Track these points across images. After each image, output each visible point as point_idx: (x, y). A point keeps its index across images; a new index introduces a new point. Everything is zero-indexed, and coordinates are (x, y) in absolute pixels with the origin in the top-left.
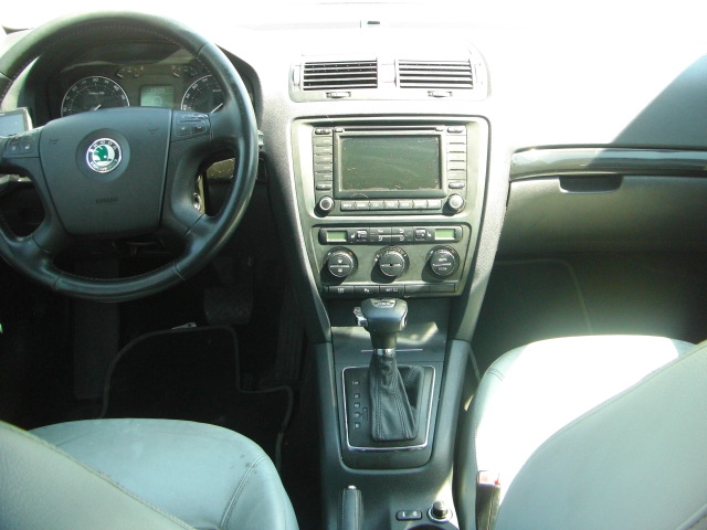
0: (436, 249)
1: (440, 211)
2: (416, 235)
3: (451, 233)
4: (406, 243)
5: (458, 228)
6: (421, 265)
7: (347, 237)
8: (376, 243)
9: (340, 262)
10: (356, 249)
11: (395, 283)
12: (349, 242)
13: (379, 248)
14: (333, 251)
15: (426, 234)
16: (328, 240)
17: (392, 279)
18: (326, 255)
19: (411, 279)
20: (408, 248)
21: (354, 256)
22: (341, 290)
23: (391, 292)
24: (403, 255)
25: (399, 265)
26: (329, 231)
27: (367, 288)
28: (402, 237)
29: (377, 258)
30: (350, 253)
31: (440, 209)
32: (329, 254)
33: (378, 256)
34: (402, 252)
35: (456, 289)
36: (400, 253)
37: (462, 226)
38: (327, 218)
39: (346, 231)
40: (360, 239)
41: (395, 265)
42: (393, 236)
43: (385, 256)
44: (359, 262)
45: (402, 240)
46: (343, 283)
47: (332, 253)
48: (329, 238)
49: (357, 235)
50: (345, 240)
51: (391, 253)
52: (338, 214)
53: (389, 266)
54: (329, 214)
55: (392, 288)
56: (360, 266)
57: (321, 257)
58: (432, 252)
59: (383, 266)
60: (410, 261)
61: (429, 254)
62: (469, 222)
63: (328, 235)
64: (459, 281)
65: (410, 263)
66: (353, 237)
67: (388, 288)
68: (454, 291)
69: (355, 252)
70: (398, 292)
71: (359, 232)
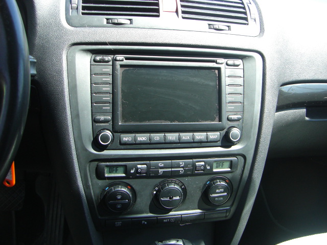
0: (212, 180)
1: (219, 143)
3: (228, 164)
4: (185, 175)
5: (235, 159)
6: (198, 194)
7: (126, 172)
8: (156, 177)
9: (119, 197)
10: (136, 183)
11: (171, 213)
12: (129, 176)
13: (158, 180)
14: (110, 185)
15: (204, 166)
16: (106, 175)
17: (170, 210)
18: (104, 190)
19: (188, 209)
20: (186, 180)
21: (133, 190)
22: (118, 223)
23: (167, 222)
24: (181, 187)
25: (178, 198)
26: (107, 166)
27: (145, 221)
28: (182, 171)
29: (155, 190)
30: (129, 187)
31: (219, 141)
32: (106, 189)
33: (157, 188)
34: (180, 184)
35: (228, 214)
36: (178, 184)
37: (237, 157)
38: (106, 152)
39: (125, 166)
40: (140, 173)
41: (174, 198)
42: (173, 169)
43: (164, 189)
44: (138, 195)
45: (181, 172)
46: (121, 217)
47: (109, 187)
48: (107, 173)
49: (137, 169)
50: (124, 175)
51: (170, 186)
52: (117, 148)
53: (168, 199)
54: (108, 148)
55: (170, 218)
56: (138, 200)
57: (98, 191)
58: (209, 182)
59: (162, 199)
60: (188, 191)
61: (206, 184)
62: (244, 153)
63: (106, 170)
64: (231, 208)
65: (188, 194)
66: (132, 171)
67: (165, 219)
68: (226, 217)
69: (133, 186)
70: (175, 222)
71: (139, 166)
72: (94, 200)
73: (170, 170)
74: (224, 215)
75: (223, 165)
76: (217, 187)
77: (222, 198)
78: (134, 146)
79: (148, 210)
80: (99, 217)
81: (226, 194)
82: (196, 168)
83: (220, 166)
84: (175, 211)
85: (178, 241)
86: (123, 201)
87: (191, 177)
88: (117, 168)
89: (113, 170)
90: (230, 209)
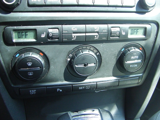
0: (126, 47)
1: (134, 9)
2: (110, 33)
4: (100, 41)
5: (148, 26)
6: (113, 62)
7: (36, 37)
8: (70, 42)
9: (30, 64)
10: (48, 49)
11: (86, 81)
12: (40, 41)
13: (71, 47)
14: (21, 52)
15: (120, 33)
16: (14, 41)
17: (85, 78)
18: (14, 57)
19: (103, 76)
20: (100, 46)
21: (45, 57)
22: (33, 92)
23: (83, 90)
24: (96, 54)
25: (93, 65)
26: (15, 30)
27: (60, 88)
28: (97, 36)
29: (69, 57)
30: (41, 54)
31: (134, 6)
32: (17, 56)
33: (71, 55)
34: (95, 51)
35: (140, 81)
36: (93, 51)
37: (151, 24)
38: (12, 15)
39: (35, 30)
40: (51, 38)
41: (89, 65)
42: (87, 34)
43: (78, 56)
44: (51, 63)
45: (96, 38)
46: (35, 85)
47: (20, 54)
48: (16, 38)
49: (48, 34)
50: (34, 40)
51: (84, 53)
52: (25, 10)
53: (82, 66)
54: (15, 10)
55: (85, 86)
56: (52, 67)
57: (8, 59)
58: (123, 49)
59: (76, 66)
60: (103, 58)
61: (121, 51)
62: (157, 21)
63: (14, 35)
64: (143, 74)
65: (103, 61)
66: (43, 36)
67: (81, 86)
68: (138, 83)
69: (46, 53)
70: (90, 89)
71: (50, 31)
72: (5, 68)
73: (84, 34)
74: (137, 82)
75: (137, 32)
76: (132, 54)
77: (136, 65)
78: (44, 8)
79: (63, 78)
80: (12, 85)
81: (140, 61)
82: (111, 33)
83: (135, 33)
84: (90, 78)
85: (93, 111)
86: (34, 69)
87: (106, 44)
88: (26, 32)
89: (22, 35)
90: (142, 76)
